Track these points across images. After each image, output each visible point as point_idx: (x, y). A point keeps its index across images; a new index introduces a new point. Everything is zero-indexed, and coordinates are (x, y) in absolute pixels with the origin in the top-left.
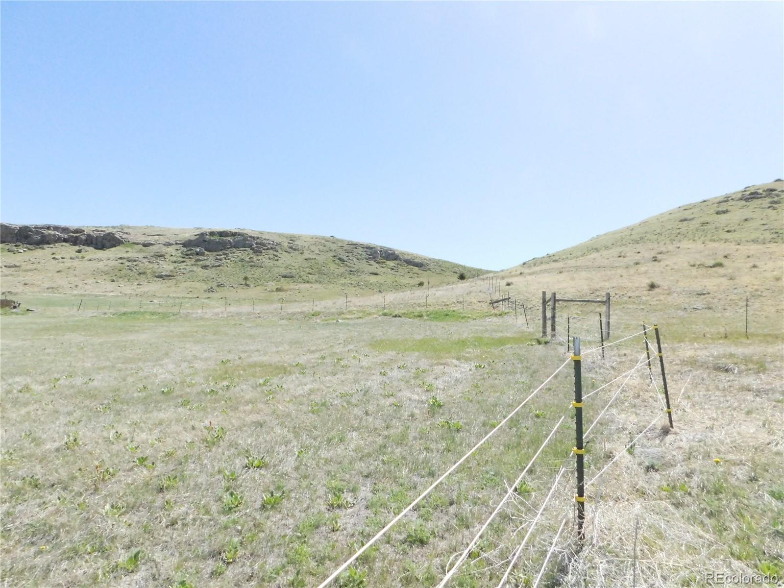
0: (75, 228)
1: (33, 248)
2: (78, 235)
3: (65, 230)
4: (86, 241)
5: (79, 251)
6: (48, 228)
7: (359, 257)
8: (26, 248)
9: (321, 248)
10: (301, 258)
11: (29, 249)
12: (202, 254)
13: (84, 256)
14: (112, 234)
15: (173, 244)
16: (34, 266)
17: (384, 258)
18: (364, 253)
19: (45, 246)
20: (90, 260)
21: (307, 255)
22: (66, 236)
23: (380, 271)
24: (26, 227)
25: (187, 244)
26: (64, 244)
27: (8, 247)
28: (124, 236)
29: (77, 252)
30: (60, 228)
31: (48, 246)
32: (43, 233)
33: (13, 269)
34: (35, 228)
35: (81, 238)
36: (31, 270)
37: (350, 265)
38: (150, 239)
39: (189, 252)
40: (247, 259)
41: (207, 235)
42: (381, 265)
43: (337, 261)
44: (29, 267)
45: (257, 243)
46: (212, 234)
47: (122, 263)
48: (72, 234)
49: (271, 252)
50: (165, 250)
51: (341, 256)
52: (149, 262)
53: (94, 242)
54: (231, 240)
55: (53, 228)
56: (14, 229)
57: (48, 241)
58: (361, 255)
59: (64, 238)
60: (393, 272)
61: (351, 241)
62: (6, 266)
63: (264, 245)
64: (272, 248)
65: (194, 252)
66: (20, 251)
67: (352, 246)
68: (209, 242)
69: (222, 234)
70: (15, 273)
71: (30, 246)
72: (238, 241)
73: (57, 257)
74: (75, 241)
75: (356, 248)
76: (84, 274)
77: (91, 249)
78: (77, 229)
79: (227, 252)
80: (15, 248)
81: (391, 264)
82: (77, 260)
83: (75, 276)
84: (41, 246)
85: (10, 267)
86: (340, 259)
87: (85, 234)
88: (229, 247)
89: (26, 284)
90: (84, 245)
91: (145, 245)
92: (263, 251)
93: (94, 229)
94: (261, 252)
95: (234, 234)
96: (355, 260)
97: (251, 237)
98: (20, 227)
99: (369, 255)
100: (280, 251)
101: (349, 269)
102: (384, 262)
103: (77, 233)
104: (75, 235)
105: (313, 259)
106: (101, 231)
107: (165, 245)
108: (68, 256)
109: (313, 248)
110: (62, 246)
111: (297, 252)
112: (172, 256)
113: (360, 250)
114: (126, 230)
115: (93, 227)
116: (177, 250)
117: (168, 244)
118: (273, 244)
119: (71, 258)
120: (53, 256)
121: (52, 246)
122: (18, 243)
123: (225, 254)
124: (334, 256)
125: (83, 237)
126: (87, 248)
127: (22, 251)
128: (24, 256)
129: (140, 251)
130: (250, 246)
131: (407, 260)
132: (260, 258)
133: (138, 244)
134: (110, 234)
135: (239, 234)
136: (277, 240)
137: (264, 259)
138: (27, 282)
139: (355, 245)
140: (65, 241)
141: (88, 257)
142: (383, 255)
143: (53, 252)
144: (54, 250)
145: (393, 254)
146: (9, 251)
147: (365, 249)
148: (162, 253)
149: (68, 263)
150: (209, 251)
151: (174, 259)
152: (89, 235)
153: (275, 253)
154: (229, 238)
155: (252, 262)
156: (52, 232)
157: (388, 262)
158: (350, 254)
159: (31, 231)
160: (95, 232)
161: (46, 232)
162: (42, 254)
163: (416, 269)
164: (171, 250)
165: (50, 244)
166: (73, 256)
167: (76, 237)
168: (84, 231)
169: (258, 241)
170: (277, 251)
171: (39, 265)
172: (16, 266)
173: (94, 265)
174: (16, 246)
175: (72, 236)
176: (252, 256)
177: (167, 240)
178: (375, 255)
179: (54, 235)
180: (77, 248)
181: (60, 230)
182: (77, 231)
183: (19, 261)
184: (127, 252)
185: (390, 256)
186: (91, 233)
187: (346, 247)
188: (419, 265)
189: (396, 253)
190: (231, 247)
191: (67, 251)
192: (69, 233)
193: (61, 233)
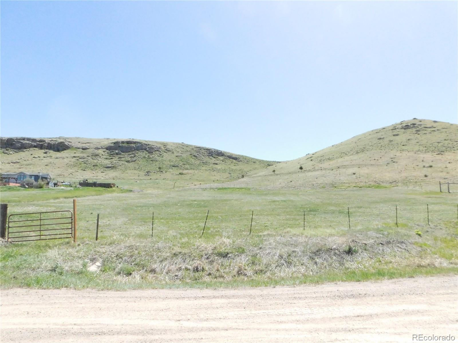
0: (39, 139)
1: (17, 151)
2: (42, 143)
3: (34, 140)
4: (48, 147)
5: (46, 153)
6: (24, 139)
7: (204, 155)
9: (182, 150)
10: (173, 156)
11: (16, 152)
12: (120, 154)
13: (51, 155)
14: (63, 142)
15: (99, 148)
16: (28, 162)
17: (217, 155)
18: (206, 152)
19: (25, 150)
21: (176, 154)
22: (35, 144)
23: (217, 162)
24: (12, 139)
25: (109, 148)
26: (35, 148)
27: (2, 151)
28: (70, 144)
29: (44, 153)
30: (31, 139)
31: (26, 150)
32: (22, 142)
34: (16, 139)
35: (45, 145)
37: (200, 159)
38: (86, 146)
39: (112, 153)
40: (147, 156)
41: (120, 143)
42: (216, 159)
43: (193, 157)
44: (25, 163)
45: (148, 148)
46: (123, 142)
47: (78, 160)
49: (157, 152)
50: (97, 152)
51: (194, 154)
52: (92, 159)
53: (52, 147)
54: (134, 146)
55: (26, 139)
56: (5, 140)
57: (25, 147)
58: (204, 154)
59: (34, 145)
60: (224, 162)
61: (197, 146)
63: (153, 149)
64: (157, 150)
65: (115, 153)
67: (198, 149)
68: (122, 147)
69: (128, 142)
71: (15, 150)
72: (138, 146)
73: (35, 156)
74: (41, 147)
75: (201, 150)
77: (51, 151)
78: (41, 140)
79: (134, 153)
80: (7, 152)
81: (221, 158)
82: (48, 158)
83: (59, 168)
84: (22, 150)
86: (194, 156)
87: (46, 143)
88: (133, 150)
90: (47, 149)
91: (83, 149)
92: (153, 152)
93: (51, 140)
94: (152, 153)
95: (135, 143)
96: (202, 156)
97: (145, 144)
98: (7, 139)
99: (209, 154)
100: (162, 152)
101: (202, 162)
102: (217, 157)
103: (41, 142)
104: (40, 143)
105: (180, 156)
106: (55, 141)
107: (95, 149)
108: (41, 156)
109: (178, 150)
110: (34, 150)
111: (170, 153)
112: (102, 155)
113: (203, 151)
114: (69, 140)
115: (50, 138)
116: (104, 152)
117: (97, 149)
118: (157, 148)
119: (45, 157)
120: (33, 156)
121: (28, 150)
122: (8, 149)
123: (133, 154)
124: (191, 154)
125: (46, 145)
126: (49, 151)
127: (12, 153)
128: (16, 156)
129: (82, 152)
130: (145, 149)
131: (229, 156)
132: (153, 156)
133: (79, 148)
134: (61, 143)
135: (138, 143)
136: (158, 146)
137: (155, 156)
139: (200, 148)
140: (35, 147)
141: (54, 156)
142: (216, 154)
143: (31, 154)
144: (31, 152)
145: (221, 153)
146: (5, 153)
147: (206, 150)
148: (97, 154)
150: (123, 152)
151: (105, 157)
152: (49, 143)
153: (160, 153)
154: (132, 145)
155: (150, 158)
156: (27, 142)
157: (219, 157)
158: (199, 153)
159: (14, 141)
160: (52, 142)
162: (26, 155)
163: (234, 161)
164: (100, 152)
165: (26, 149)
167: (42, 144)
168: (45, 141)
169: (149, 146)
170: (161, 152)
172: (18, 162)
175: (39, 144)
176: (149, 155)
177: (96, 146)
178: (212, 154)
179: (28, 144)
180: (43, 151)
182: (41, 141)
183: (16, 159)
184: (75, 153)
185: (220, 154)
186: (50, 142)
187: (195, 149)
188: (235, 159)
189: (223, 152)
190: (134, 150)
191: (40, 153)
192: (36, 142)
193: (32, 142)
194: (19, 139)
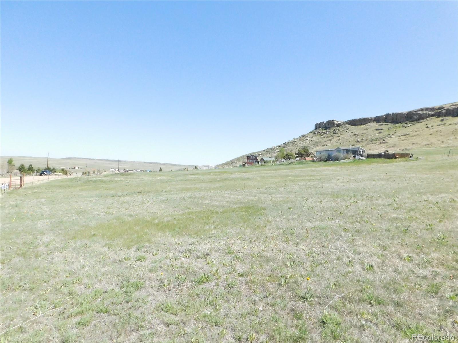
0: (438, 107)
1: (415, 123)
3: (432, 109)
4: (446, 113)
5: (442, 121)
6: (422, 110)
8: (411, 123)
11: (413, 124)
13: (446, 123)
16: (417, 133)
19: (422, 121)
20: (450, 125)
22: (433, 113)
24: (410, 112)
26: (432, 118)
27: (402, 125)
29: (441, 121)
30: (429, 108)
31: (423, 120)
32: (420, 114)
33: (405, 136)
34: (415, 111)
35: (443, 112)
36: (415, 136)
44: (414, 134)
48: (436, 111)
53: (452, 113)
55: (425, 109)
56: (404, 115)
57: (422, 118)
62: (402, 135)
66: (408, 126)
70: (407, 138)
71: (413, 122)
73: (429, 126)
74: (439, 115)
76: (447, 134)
77: (450, 118)
78: (439, 107)
80: (405, 125)
82: (441, 126)
83: (441, 136)
84: (419, 121)
85: (404, 135)
87: (445, 109)
89: (413, 144)
90: (445, 116)
93: (451, 105)
98: (407, 113)
103: (440, 109)
104: (438, 111)
106: (456, 105)
108: (436, 124)
110: (431, 119)
115: (450, 103)
119: (437, 126)
120: (427, 126)
121: (425, 120)
122: (407, 122)
125: (444, 111)
126: (446, 118)
127: (409, 126)
128: (411, 128)
138: (414, 143)
140: (433, 115)
141: (448, 122)
143: (427, 123)
144: (427, 122)
146: (403, 127)
149: (436, 129)
152: (448, 110)
156: (424, 112)
159: (413, 114)
160: (452, 107)
161: (421, 113)
162: (420, 126)
165: (424, 119)
166: (438, 124)
167: (440, 112)
168: (444, 107)
171: (419, 132)
172: (407, 135)
173: (453, 127)
174: (406, 123)
175: (437, 112)
179: (426, 113)
180: (440, 119)
181: (429, 110)
183: (408, 132)
186: (449, 108)
191: (436, 121)
192: (435, 110)
193: (430, 111)
194: (418, 111)
